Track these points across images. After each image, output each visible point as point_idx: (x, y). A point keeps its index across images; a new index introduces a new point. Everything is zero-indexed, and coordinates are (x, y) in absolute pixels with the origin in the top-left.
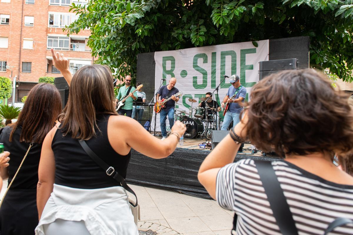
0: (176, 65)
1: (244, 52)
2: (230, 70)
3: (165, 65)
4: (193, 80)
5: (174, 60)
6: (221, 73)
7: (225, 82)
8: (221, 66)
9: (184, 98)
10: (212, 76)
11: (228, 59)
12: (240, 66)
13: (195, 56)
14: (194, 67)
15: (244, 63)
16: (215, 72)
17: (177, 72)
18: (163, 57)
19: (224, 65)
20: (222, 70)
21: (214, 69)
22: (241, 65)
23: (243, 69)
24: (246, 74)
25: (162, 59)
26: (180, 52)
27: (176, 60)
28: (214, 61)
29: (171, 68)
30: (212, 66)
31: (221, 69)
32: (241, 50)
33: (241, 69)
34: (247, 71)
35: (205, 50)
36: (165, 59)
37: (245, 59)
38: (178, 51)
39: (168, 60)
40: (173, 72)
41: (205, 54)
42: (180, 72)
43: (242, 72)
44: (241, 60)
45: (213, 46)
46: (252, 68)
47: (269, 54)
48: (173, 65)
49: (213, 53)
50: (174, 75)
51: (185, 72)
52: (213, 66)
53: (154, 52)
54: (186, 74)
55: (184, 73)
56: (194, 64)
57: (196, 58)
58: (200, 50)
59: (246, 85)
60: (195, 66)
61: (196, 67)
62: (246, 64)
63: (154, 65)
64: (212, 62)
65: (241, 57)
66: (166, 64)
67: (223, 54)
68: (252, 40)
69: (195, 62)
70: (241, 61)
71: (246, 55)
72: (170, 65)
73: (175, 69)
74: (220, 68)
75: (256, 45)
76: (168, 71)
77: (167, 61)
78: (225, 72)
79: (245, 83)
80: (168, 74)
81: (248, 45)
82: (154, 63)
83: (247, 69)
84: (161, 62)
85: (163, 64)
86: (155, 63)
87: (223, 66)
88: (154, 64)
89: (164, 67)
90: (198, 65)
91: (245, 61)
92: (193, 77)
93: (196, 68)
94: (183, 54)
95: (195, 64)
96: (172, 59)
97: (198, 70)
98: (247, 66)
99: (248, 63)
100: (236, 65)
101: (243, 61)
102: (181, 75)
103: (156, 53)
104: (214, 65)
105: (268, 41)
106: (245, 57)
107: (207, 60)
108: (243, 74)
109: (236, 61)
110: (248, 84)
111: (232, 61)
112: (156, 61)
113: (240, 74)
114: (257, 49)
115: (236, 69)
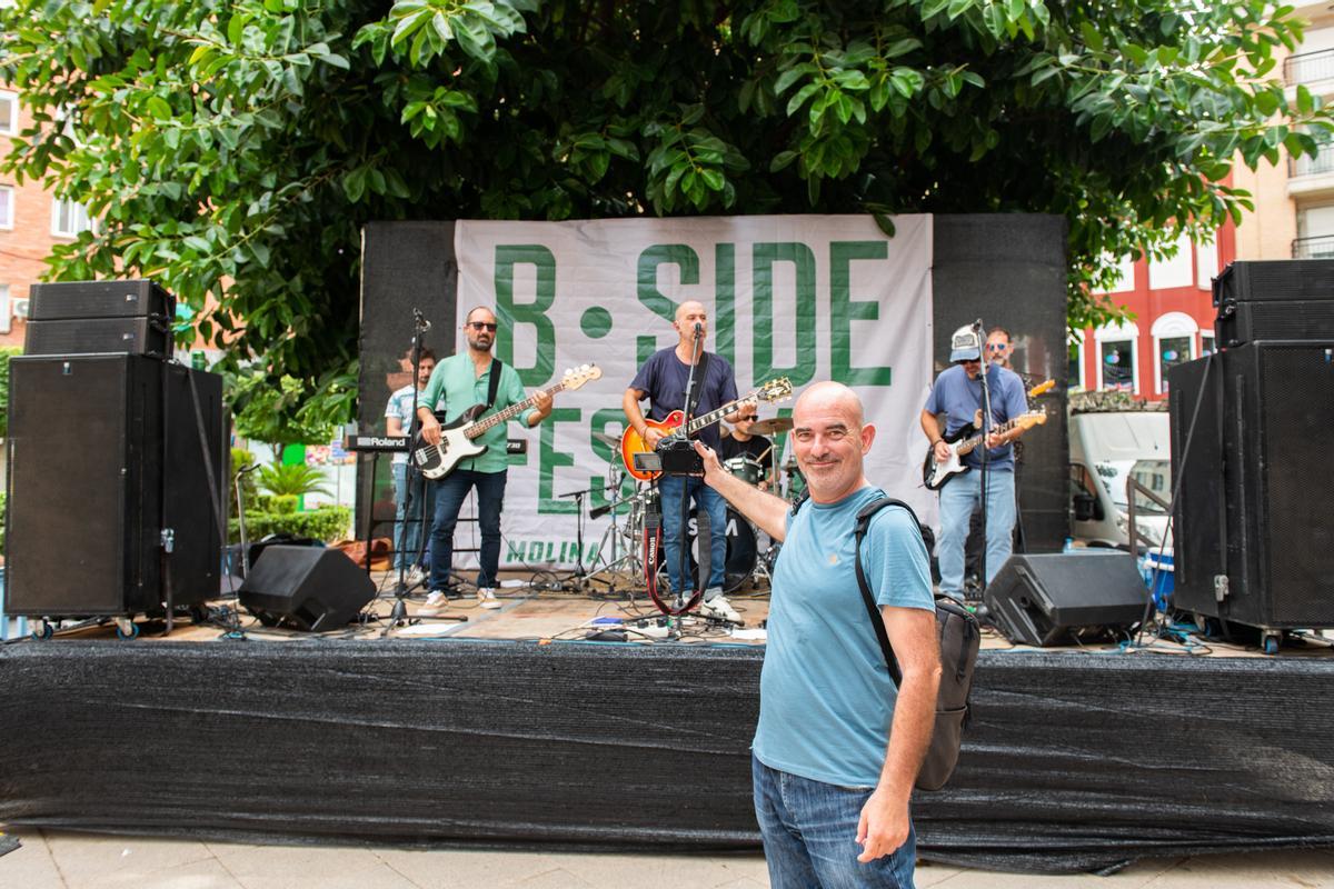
0: (561, 285)
1: (842, 253)
2: (793, 319)
3: (507, 281)
4: (638, 350)
5: (552, 263)
6: (756, 328)
7: (770, 362)
8: (755, 299)
9: (598, 422)
10: (717, 338)
11: (784, 273)
12: (828, 303)
13: (646, 253)
14: (640, 298)
15: (844, 295)
16: (733, 322)
17: (565, 314)
18: (498, 248)
19: (768, 297)
20: (760, 317)
21: (724, 310)
22: (832, 301)
23: (840, 315)
24: (852, 334)
25: (492, 254)
26: (579, 229)
27: (559, 262)
28: (725, 279)
29: (538, 294)
30: (717, 298)
31: (756, 312)
32: (832, 244)
33: (833, 316)
34: (855, 325)
35: (688, 231)
36: (508, 256)
37: (848, 280)
38: (571, 226)
39: (521, 260)
40: (545, 313)
41: (686, 249)
42: (579, 315)
43: (837, 328)
44: (834, 283)
45: (724, 219)
46: (872, 312)
47: (934, 268)
48: (544, 283)
49: (719, 247)
50: (553, 326)
51: (601, 314)
52: (724, 298)
53: (454, 220)
54: (608, 325)
55: (597, 322)
56: (643, 286)
57: (649, 260)
58: (665, 231)
59: (854, 375)
60: (647, 293)
61: (649, 297)
62: (852, 299)
63: (449, 280)
64: (719, 282)
65: (832, 271)
66: (511, 278)
67: (765, 254)
68: (871, 212)
69: (646, 276)
70: (832, 286)
71: (853, 263)
72: (533, 284)
73: (558, 298)
74: (751, 306)
75: (889, 231)
76: (522, 307)
77: (517, 267)
78: (771, 324)
79: (848, 369)
80: (522, 319)
81: (860, 228)
82: (451, 267)
83: (855, 317)
84: (490, 269)
85: (497, 277)
86: (457, 272)
87: (762, 300)
88: (451, 274)
89: (503, 293)
90: (660, 288)
91: (846, 285)
92: (640, 339)
93: (653, 302)
94: (592, 243)
95: (648, 287)
96: (544, 261)
97: (657, 310)
98: (856, 304)
99: (859, 294)
100: (813, 298)
101: (840, 284)
102: (582, 326)
103: (460, 225)
104: (728, 294)
105: (929, 218)
106: (847, 271)
107: (697, 272)
108: (840, 334)
109: (814, 284)
110: (861, 374)
111: (798, 284)
112: (465, 260)
113: (829, 334)
114: (893, 244)
115: (814, 315)
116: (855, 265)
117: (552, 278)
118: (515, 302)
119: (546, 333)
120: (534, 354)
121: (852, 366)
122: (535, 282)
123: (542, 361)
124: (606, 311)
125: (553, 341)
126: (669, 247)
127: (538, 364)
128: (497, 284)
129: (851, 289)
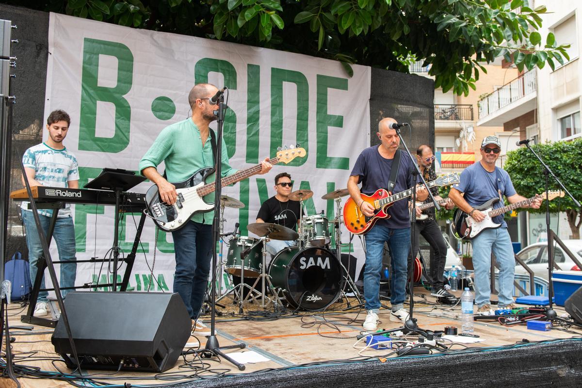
0: (136, 77)
1: (324, 82)
2: (295, 121)
3: (93, 67)
5: (131, 59)
6: (272, 125)
8: (272, 105)
10: (248, 129)
11: (290, 90)
12: (315, 113)
13: (200, 63)
15: (324, 110)
16: (258, 119)
17: (140, 98)
18: (86, 40)
19: (280, 105)
20: (275, 118)
21: (253, 110)
22: (317, 113)
23: (322, 122)
24: (329, 135)
25: (81, 44)
26: (152, 36)
27: (135, 59)
28: (254, 89)
29: (119, 81)
30: (249, 101)
31: (273, 114)
32: (318, 76)
33: (318, 122)
34: (331, 129)
35: (229, 52)
36: (94, 48)
37: (326, 100)
38: (145, 34)
39: (105, 53)
40: (123, 96)
41: (228, 64)
42: (150, 101)
43: (320, 130)
44: (319, 101)
45: (252, 47)
46: (340, 123)
47: (371, 100)
48: (125, 73)
49: (250, 66)
50: (129, 107)
51: (167, 102)
52: (253, 102)
53: (49, 12)
54: (173, 111)
55: (164, 107)
57: (203, 68)
58: (214, 49)
59: (330, 161)
62: (328, 113)
63: (40, 59)
64: (250, 91)
65: (318, 93)
66: (97, 66)
67: (279, 76)
68: (339, 59)
70: (317, 103)
72: (114, 73)
73: (134, 87)
74: (270, 109)
75: (350, 73)
76: (105, 90)
77: (102, 57)
78: (282, 123)
79: (326, 157)
81: (332, 68)
82: (43, 49)
83: (330, 125)
85: (84, 63)
86: (47, 53)
87: (277, 105)
88: (42, 55)
89: (89, 77)
91: (325, 103)
94: (160, 48)
96: (125, 59)
98: (331, 116)
99: (334, 109)
100: (307, 109)
101: (322, 103)
102: (153, 110)
103: (54, 17)
104: (255, 99)
105: (369, 68)
106: (326, 95)
107: (235, 82)
108: (322, 134)
109: (308, 100)
110: (332, 161)
111: (298, 100)
112: (56, 45)
113: (315, 134)
114: (350, 81)
115: (307, 120)
116: (330, 91)
117: (130, 70)
118: (99, 85)
119: (124, 112)
120: (114, 127)
121: (328, 156)
122: (117, 71)
123: (120, 133)
124: (172, 101)
125: (129, 119)
126: (216, 61)
127: (116, 135)
128: (84, 68)
129: (328, 106)
